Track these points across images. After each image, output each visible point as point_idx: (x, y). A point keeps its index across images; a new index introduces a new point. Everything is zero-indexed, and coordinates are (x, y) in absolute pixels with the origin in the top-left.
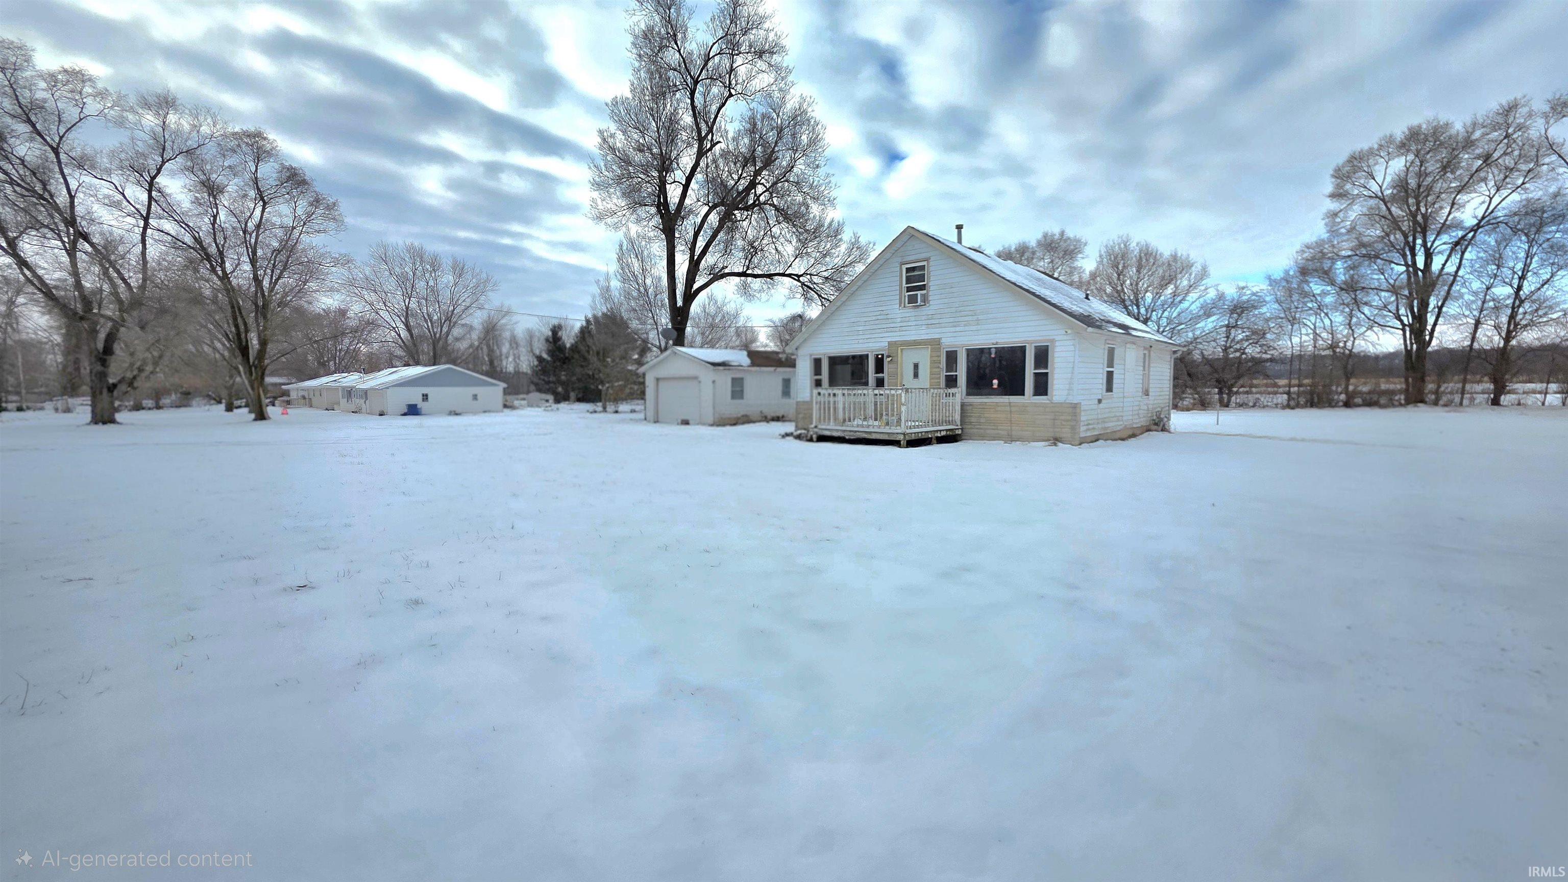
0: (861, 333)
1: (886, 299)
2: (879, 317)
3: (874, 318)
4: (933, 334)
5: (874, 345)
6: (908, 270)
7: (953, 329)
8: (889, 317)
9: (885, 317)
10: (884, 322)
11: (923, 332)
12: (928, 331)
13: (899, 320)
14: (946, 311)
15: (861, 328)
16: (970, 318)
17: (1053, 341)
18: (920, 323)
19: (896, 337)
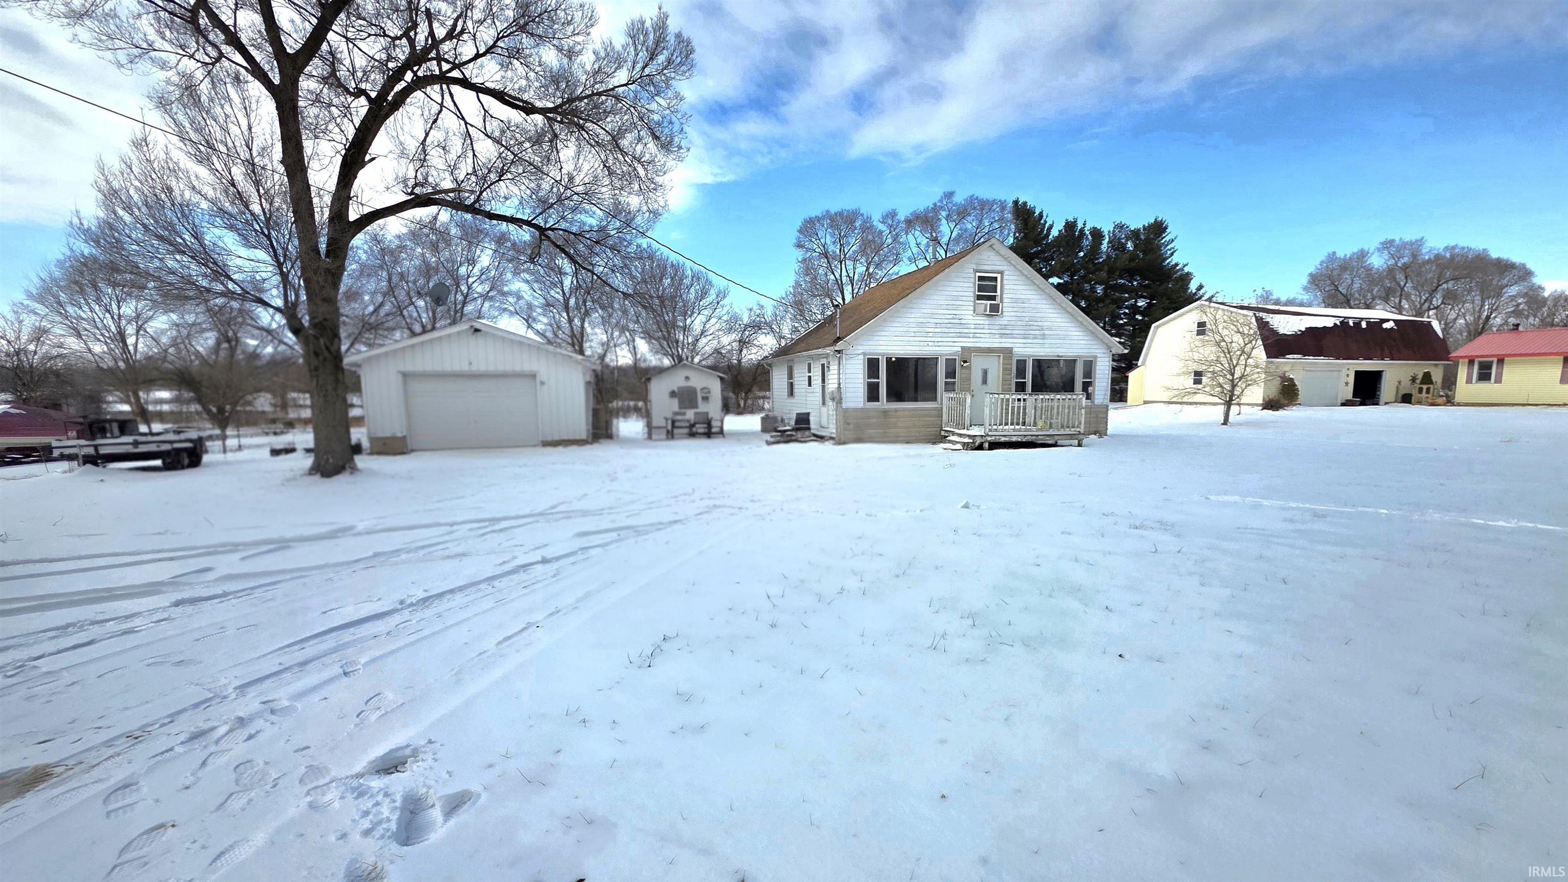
0: (931, 335)
1: (960, 303)
2: (952, 321)
3: (946, 321)
4: (1006, 343)
5: (947, 349)
6: (981, 278)
7: (1021, 341)
8: (963, 322)
9: (958, 321)
10: (958, 326)
11: (997, 340)
12: (1001, 340)
13: (972, 326)
14: (1019, 323)
15: (931, 330)
16: (1037, 332)
17: (1096, 357)
18: (993, 331)
19: (969, 343)
